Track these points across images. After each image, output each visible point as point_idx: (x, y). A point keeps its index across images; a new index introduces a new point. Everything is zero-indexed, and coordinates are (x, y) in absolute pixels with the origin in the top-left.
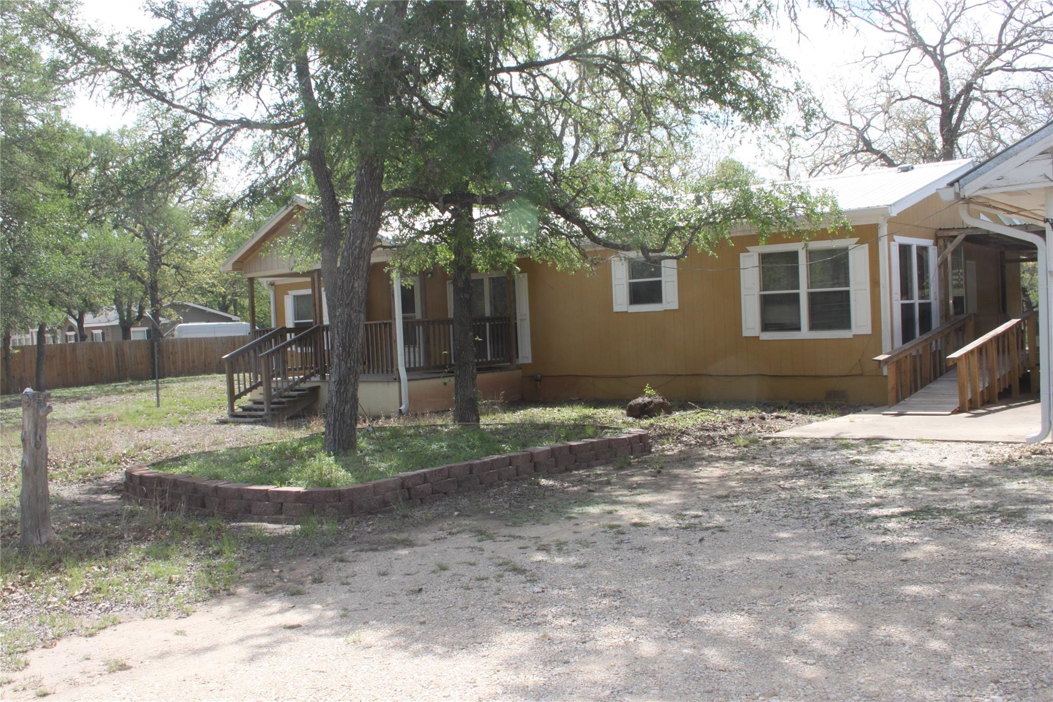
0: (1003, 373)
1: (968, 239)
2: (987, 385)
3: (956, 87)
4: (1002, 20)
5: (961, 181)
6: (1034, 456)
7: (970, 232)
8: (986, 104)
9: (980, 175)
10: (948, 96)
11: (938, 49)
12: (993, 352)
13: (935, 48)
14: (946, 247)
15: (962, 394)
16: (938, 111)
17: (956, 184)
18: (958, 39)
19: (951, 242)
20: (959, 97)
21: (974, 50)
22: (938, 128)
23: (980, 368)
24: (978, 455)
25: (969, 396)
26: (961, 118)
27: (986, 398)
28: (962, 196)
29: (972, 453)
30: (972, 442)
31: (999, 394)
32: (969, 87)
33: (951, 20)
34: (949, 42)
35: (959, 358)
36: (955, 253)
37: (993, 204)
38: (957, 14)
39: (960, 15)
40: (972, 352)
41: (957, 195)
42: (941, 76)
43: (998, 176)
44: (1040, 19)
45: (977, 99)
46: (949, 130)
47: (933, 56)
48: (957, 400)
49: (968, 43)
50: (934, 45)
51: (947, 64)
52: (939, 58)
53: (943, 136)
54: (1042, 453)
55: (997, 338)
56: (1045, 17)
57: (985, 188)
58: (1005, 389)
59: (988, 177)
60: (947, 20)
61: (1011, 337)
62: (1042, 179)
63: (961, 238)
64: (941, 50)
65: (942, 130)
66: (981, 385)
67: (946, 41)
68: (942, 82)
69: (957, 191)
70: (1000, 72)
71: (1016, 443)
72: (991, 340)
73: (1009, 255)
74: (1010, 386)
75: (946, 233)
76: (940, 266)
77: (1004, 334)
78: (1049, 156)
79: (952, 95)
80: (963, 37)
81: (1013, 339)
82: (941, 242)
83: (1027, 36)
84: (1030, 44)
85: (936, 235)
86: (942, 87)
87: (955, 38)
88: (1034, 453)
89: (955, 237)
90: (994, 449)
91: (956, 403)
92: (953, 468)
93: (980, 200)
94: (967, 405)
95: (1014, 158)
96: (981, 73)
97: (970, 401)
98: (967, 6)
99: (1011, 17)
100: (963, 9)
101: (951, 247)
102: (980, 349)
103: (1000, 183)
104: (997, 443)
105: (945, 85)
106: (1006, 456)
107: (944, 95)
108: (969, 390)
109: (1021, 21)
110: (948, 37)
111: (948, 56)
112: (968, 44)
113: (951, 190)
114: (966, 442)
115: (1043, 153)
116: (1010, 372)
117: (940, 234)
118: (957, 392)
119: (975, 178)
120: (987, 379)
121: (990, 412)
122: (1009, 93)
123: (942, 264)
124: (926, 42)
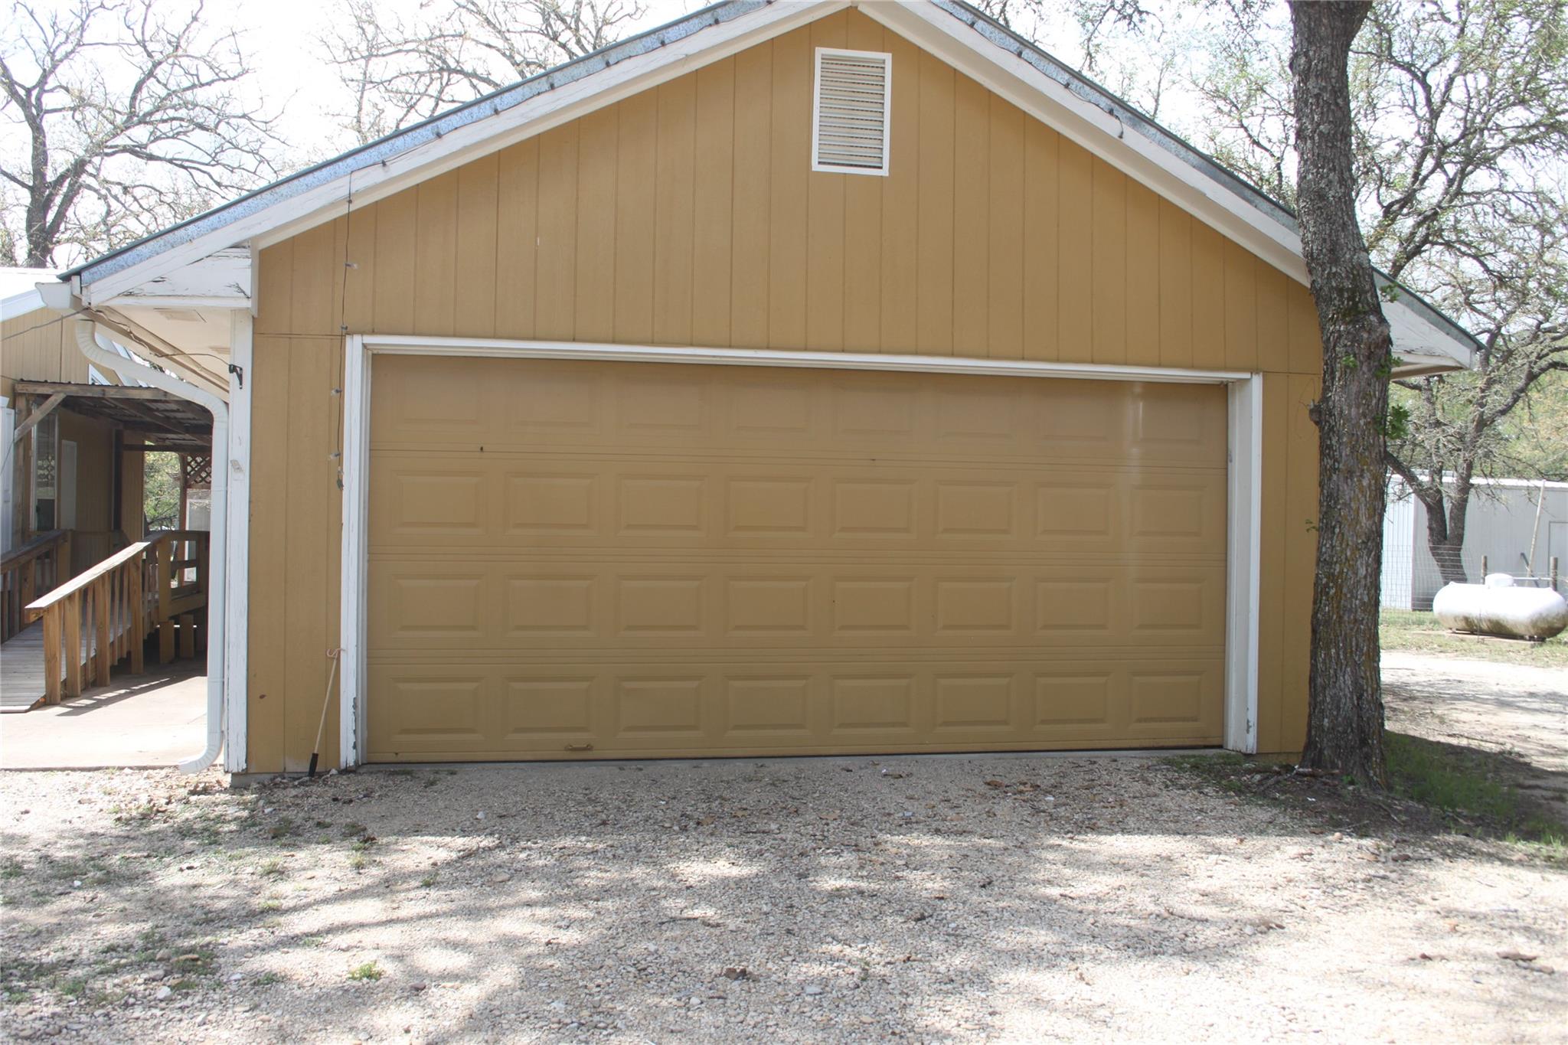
0: (120, 632)
1: (70, 403)
2: (92, 654)
3: (59, 162)
4: (137, 76)
5: (85, 275)
6: (193, 798)
7: (73, 391)
8: (105, 198)
9: (123, 268)
10: (43, 176)
11: (35, 93)
12: (104, 598)
13: (29, 91)
14: (29, 413)
15: (51, 673)
16: (26, 197)
17: (76, 280)
18: (67, 90)
19: (39, 405)
20: (61, 179)
21: (90, 112)
22: (23, 224)
23: (84, 624)
24: (90, 802)
25: (63, 676)
26: (61, 216)
27: (90, 677)
28: (85, 304)
29: (77, 796)
30: (74, 770)
31: (112, 667)
32: (79, 167)
33: (58, 56)
34: (52, 91)
35: (49, 609)
36: (45, 425)
37: (137, 333)
38: (69, 47)
39: (72, 52)
40: (70, 597)
41: (76, 300)
42: (35, 139)
43: (155, 276)
44: (193, 86)
45: (89, 187)
46: (42, 229)
47: (24, 104)
48: (41, 682)
49: (82, 99)
50: (29, 85)
51: (48, 122)
52: (34, 111)
53: (30, 236)
54: (206, 791)
55: (112, 573)
56: (202, 85)
57: (130, 294)
58: (121, 660)
59: (134, 275)
60: (52, 54)
61: (133, 570)
62: (233, 292)
63: (56, 399)
64: (39, 99)
65: (29, 226)
66: (84, 655)
67: (47, 87)
68: (35, 148)
69: (77, 292)
70: (127, 155)
71: (154, 768)
72: (102, 577)
73: (129, 438)
74: (129, 653)
75: (31, 389)
76: (17, 445)
77: (123, 567)
78: (247, 252)
79: (50, 177)
80: (75, 87)
81: (136, 575)
82: (22, 403)
83: (173, 107)
84: (176, 124)
85: (13, 389)
86: (35, 157)
87: (61, 87)
88: (193, 793)
89: (47, 397)
90: (117, 782)
91: (38, 686)
92: (47, 836)
93: (116, 319)
94: (59, 691)
95: (186, 247)
96: (100, 149)
97: (65, 683)
98: (85, 40)
99: (151, 74)
100: (78, 45)
101: (38, 414)
102: (85, 591)
103: (159, 288)
104: (121, 768)
105: (40, 157)
106: (143, 799)
107: (38, 173)
108: (64, 662)
109: (165, 86)
110: (51, 82)
111: (47, 112)
112: (82, 103)
113: (66, 287)
114: (63, 770)
115: (235, 246)
116: (129, 631)
117: (20, 388)
118: (42, 667)
119: (111, 273)
120: (94, 645)
121: (99, 704)
122: (138, 192)
123: (21, 440)
124: (16, 78)
